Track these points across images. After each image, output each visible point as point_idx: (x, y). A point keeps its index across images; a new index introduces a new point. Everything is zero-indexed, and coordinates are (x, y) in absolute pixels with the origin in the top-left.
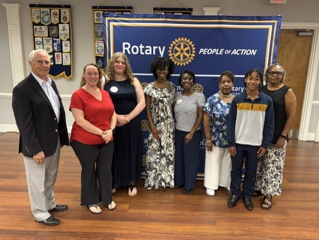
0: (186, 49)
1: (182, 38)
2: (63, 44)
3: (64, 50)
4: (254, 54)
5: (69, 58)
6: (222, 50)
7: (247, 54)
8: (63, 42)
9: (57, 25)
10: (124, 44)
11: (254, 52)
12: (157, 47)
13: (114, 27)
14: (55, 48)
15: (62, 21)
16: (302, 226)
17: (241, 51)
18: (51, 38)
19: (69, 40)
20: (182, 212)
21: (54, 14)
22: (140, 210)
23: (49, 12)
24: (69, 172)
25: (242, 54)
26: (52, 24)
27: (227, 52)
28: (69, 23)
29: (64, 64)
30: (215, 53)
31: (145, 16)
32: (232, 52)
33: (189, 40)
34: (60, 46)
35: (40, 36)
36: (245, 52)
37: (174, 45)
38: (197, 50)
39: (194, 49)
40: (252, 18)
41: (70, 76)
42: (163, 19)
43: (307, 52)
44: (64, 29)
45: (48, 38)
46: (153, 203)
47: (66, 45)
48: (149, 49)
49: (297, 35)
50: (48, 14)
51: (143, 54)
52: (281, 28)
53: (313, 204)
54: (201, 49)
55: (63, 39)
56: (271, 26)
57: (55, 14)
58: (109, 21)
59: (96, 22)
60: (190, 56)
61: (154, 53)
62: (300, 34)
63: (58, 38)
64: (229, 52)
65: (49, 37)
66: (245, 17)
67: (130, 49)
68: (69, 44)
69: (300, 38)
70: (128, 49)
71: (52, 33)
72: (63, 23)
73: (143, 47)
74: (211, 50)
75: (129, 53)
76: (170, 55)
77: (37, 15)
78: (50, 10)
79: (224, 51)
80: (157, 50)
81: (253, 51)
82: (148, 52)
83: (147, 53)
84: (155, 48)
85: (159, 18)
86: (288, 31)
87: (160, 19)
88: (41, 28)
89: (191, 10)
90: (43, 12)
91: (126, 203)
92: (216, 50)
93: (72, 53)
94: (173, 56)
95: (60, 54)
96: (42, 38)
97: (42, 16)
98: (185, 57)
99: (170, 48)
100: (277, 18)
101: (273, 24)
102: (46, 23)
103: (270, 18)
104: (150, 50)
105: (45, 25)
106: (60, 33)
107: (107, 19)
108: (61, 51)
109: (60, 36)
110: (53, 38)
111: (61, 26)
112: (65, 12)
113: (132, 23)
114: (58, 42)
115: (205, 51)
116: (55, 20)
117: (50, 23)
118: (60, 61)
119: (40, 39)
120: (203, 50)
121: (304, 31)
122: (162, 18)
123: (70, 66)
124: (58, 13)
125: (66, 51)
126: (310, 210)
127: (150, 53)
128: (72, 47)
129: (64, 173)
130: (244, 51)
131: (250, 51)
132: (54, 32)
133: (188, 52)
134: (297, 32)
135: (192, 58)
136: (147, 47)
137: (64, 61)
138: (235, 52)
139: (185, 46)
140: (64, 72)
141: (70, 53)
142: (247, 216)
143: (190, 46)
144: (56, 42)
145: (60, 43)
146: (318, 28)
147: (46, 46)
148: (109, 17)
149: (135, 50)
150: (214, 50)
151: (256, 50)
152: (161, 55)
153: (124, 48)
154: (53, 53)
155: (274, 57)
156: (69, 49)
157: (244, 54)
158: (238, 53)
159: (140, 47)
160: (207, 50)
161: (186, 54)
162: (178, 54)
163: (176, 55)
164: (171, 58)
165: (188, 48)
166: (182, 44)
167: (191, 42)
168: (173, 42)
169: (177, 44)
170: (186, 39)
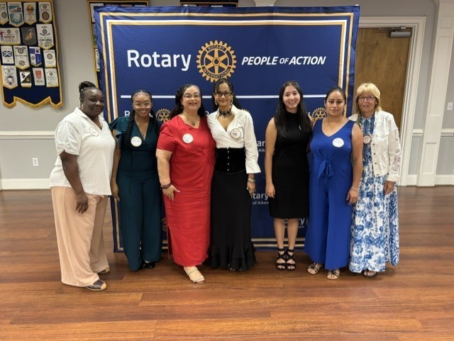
0: (223, 58)
1: (216, 42)
2: (45, 55)
3: (47, 65)
4: (322, 63)
5: (55, 75)
6: (275, 58)
7: (312, 63)
8: (44, 51)
9: (34, 26)
10: (129, 52)
11: (321, 60)
12: (178, 56)
13: (113, 26)
14: (32, 61)
15: (41, 19)
16: (394, 311)
17: (303, 59)
18: (26, 47)
19: (53, 48)
20: (221, 301)
21: (28, 10)
22: (158, 302)
23: (21, 7)
25: (304, 63)
26: (26, 25)
27: (282, 61)
28: (51, 22)
29: (48, 86)
30: (265, 63)
31: (159, 9)
32: (289, 60)
33: (226, 45)
34: (41, 58)
35: (9, 43)
36: (310, 60)
37: (205, 53)
38: (239, 59)
39: (234, 57)
40: (317, 10)
41: (59, 104)
42: (186, 14)
43: (402, 60)
44: (45, 32)
45: (21, 47)
47: (50, 57)
48: (166, 58)
49: (389, 36)
50: (19, 10)
51: (159, 66)
52: (360, 26)
53: (411, 276)
54: (245, 58)
55: (43, 47)
56: (345, 21)
57: (30, 10)
58: (105, 18)
59: (94, 21)
60: (229, 68)
61: (175, 65)
62: (393, 33)
63: (36, 45)
64: (285, 61)
65: (22, 44)
66: (307, 8)
67: (139, 60)
68: (54, 55)
69: (394, 39)
70: (135, 59)
71: (27, 38)
72: (42, 23)
73: (159, 56)
74: (260, 58)
75: (138, 65)
76: (199, 66)
77: (3, 11)
78: (23, 3)
79: (278, 60)
80: (179, 60)
81: (321, 58)
82: (166, 63)
83: (164, 65)
84: (176, 57)
85: (180, 12)
86: (376, 30)
87: (182, 14)
88: (9, 32)
90: (11, 7)
91: (139, 292)
92: (266, 58)
93: (60, 67)
94: (203, 68)
95: (41, 70)
96: (12, 46)
97: (9, 13)
98: (221, 69)
99: (199, 57)
100: (353, 9)
101: (348, 18)
103: (343, 9)
104: (168, 61)
105: (15, 27)
106: (39, 39)
107: (101, 14)
108: (43, 66)
109: (39, 42)
110: (28, 47)
111: (39, 28)
113: (140, 21)
114: (37, 52)
115: (250, 61)
116: (30, 19)
117: (23, 23)
118: (42, 81)
119: (9, 48)
120: (247, 58)
121: (398, 29)
122: (185, 12)
123: (58, 87)
124: (35, 8)
125: (50, 65)
126: (407, 286)
127: (169, 65)
129: (48, 250)
130: (308, 59)
131: (317, 58)
132: (30, 36)
133: (225, 62)
134: (389, 31)
135: (232, 71)
136: (163, 56)
137: (47, 81)
138: (295, 61)
139: (221, 54)
140: (49, 97)
142: (315, 301)
143: (228, 53)
144: (33, 51)
145: (39, 53)
146: (418, 24)
147: (18, 59)
148: (105, 12)
149: (146, 61)
150: (263, 58)
151: (325, 58)
152: (185, 68)
153: (130, 59)
154: (30, 69)
155: (352, 66)
156: (55, 62)
157: (308, 63)
158: (299, 62)
159: (153, 56)
160: (253, 59)
161: (223, 65)
162: (210, 65)
163: (208, 67)
164: (201, 71)
165: (226, 56)
166: (216, 51)
167: (230, 48)
168: (203, 47)
169: (208, 50)
170: (221, 42)
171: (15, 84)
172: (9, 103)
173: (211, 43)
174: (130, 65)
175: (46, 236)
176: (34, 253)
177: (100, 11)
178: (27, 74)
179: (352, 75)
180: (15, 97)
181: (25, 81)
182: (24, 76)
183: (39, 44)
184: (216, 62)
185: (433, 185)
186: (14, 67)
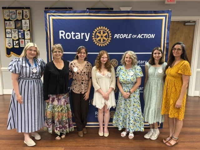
2: (25, 33)
4: (153, 37)
6: (130, 35)
7: (148, 37)
8: (25, 32)
9: (21, 20)
10: (60, 32)
11: (153, 36)
12: (84, 34)
13: (53, 20)
14: (19, 36)
15: (24, 17)
17: (144, 36)
18: (17, 30)
19: (29, 30)
23: (15, 12)
25: (144, 38)
26: (17, 20)
27: (133, 36)
28: (29, 19)
30: (125, 37)
31: (75, 12)
32: (137, 36)
33: (106, 28)
34: (23, 35)
35: (9, 28)
37: (96, 32)
38: (113, 35)
39: (110, 34)
40: (151, 12)
42: (88, 14)
43: (191, 36)
44: (26, 23)
45: (15, 30)
46: (82, 146)
47: (27, 34)
48: (78, 35)
50: (14, 14)
51: (74, 38)
52: (171, 20)
54: (116, 35)
55: (25, 30)
56: (164, 17)
57: (19, 13)
58: (49, 16)
60: (108, 40)
61: (82, 38)
62: (186, 24)
63: (22, 29)
64: (135, 36)
65: (15, 28)
66: (145, 11)
67: (65, 36)
68: (29, 33)
69: (187, 26)
70: (63, 35)
71: (18, 26)
72: (25, 19)
73: (74, 34)
74: (123, 35)
75: (64, 38)
76: (94, 39)
77: (7, 14)
78: (16, 10)
80: (84, 36)
81: (152, 35)
82: (78, 37)
83: (77, 38)
84: (82, 34)
85: (85, 13)
86: (178, 22)
87: (86, 14)
88: (10, 23)
89: (112, 9)
90: (11, 12)
91: (62, 147)
92: (126, 35)
94: (96, 39)
96: (11, 29)
97: (10, 15)
98: (104, 40)
99: (94, 34)
100: (168, 12)
101: (166, 16)
102: (13, 19)
103: (163, 12)
105: (12, 21)
106: (23, 26)
108: (24, 39)
109: (23, 28)
111: (23, 21)
112: (26, 12)
113: (66, 17)
115: (118, 36)
116: (19, 17)
117: (16, 19)
118: (23, 45)
119: (9, 30)
121: (189, 22)
122: (87, 13)
124: (22, 13)
125: (27, 38)
127: (79, 38)
130: (146, 36)
131: (150, 35)
132: (19, 25)
133: (106, 37)
134: (184, 23)
135: (109, 41)
136: (77, 34)
138: (140, 36)
139: (104, 33)
141: (30, 39)
143: (107, 32)
144: (20, 32)
145: (23, 33)
146: (199, 19)
147: (13, 35)
148: (49, 13)
149: (68, 36)
151: (154, 35)
152: (87, 39)
153: (61, 35)
154: (18, 40)
155: (168, 39)
156: (30, 37)
157: (146, 38)
158: (142, 37)
159: (72, 33)
160: (120, 36)
161: (105, 38)
162: (99, 38)
164: (94, 41)
165: (106, 34)
166: (102, 31)
167: (108, 30)
168: (95, 30)
169: (98, 31)
170: (104, 27)
171: (12, 46)
172: (9, 55)
173: (100, 27)
174: (60, 38)
177: (47, 13)
178: (17, 42)
179: (167, 43)
180: (11, 52)
181: (16, 45)
182: (16, 43)
183: (23, 29)
184: (102, 37)
186: (11, 39)
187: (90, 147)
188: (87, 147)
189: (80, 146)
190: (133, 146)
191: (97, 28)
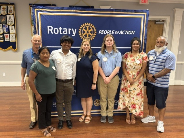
0: (90, 30)
1: (88, 23)
2: (10, 28)
3: (11, 32)
4: (133, 34)
5: (14, 37)
6: (113, 31)
7: (129, 34)
8: (10, 26)
9: (6, 16)
10: (48, 27)
11: (133, 32)
12: (71, 29)
13: (41, 15)
14: (4, 30)
15: (9, 13)
17: (125, 32)
18: (2, 24)
19: (14, 25)
21: (3, 9)
24: (13, 115)
25: (126, 34)
26: (2, 15)
27: (116, 33)
28: (13, 14)
29: (11, 41)
30: (109, 33)
31: (62, 9)
32: (119, 32)
33: (92, 25)
34: (8, 29)
36: (128, 32)
37: (83, 28)
38: (98, 31)
39: (95, 30)
40: (131, 11)
41: (15, 49)
42: (75, 11)
44: (10, 18)
47: (12, 29)
48: (65, 30)
49: (155, 23)
51: (62, 33)
54: (100, 31)
55: (9, 25)
56: (143, 16)
58: (37, 11)
59: (32, 14)
60: (93, 35)
61: (69, 33)
62: (157, 22)
63: (6, 24)
66: (127, 10)
67: (53, 31)
68: (14, 28)
69: (157, 25)
70: (51, 30)
73: (62, 29)
75: (52, 33)
76: (80, 34)
78: (1, 6)
79: (115, 32)
80: (71, 31)
81: (133, 31)
83: (64, 33)
84: (69, 30)
85: (72, 10)
87: (73, 11)
89: (93, 7)
92: (109, 31)
94: (82, 35)
95: (8, 34)
98: (89, 36)
99: (80, 30)
100: (146, 11)
103: (142, 11)
104: (66, 31)
106: (7, 21)
107: (36, 10)
108: (9, 33)
110: (3, 24)
111: (8, 16)
113: (54, 13)
114: (7, 26)
115: (102, 32)
116: (4, 13)
118: (8, 39)
120: (101, 31)
121: (159, 21)
122: (74, 10)
124: (6, 8)
127: (67, 33)
128: (16, 30)
129: (9, 115)
130: (127, 32)
131: (131, 31)
132: (3, 20)
133: (91, 32)
134: (155, 21)
135: (95, 37)
136: (64, 29)
137: (11, 39)
138: (122, 32)
139: (90, 29)
140: (11, 46)
141: (15, 34)
143: (93, 28)
144: (5, 26)
145: (7, 27)
146: (167, 19)
148: (37, 8)
149: (56, 31)
150: (108, 31)
151: (134, 31)
152: (74, 34)
153: (49, 30)
154: (3, 34)
155: (146, 35)
156: (14, 31)
157: (127, 34)
158: (123, 33)
159: (59, 29)
160: (104, 31)
161: (90, 34)
162: (85, 34)
163: (84, 35)
164: (81, 36)
165: (92, 30)
166: (88, 27)
167: (94, 26)
168: (82, 26)
169: (84, 27)
170: (90, 24)
173: (85, 24)
174: (48, 33)
175: (8, 109)
176: (3, 117)
177: (35, 8)
178: (2, 36)
179: (145, 39)
181: (1, 39)
183: (8, 24)
184: (88, 32)
185: (173, 85)
187: (78, 135)
188: (76, 135)
189: (69, 135)
190: (117, 132)
191: (83, 24)
